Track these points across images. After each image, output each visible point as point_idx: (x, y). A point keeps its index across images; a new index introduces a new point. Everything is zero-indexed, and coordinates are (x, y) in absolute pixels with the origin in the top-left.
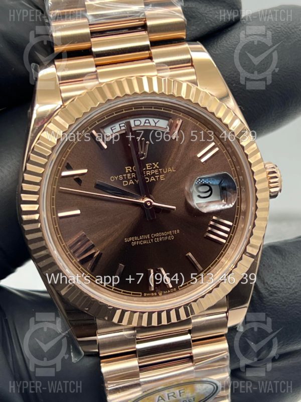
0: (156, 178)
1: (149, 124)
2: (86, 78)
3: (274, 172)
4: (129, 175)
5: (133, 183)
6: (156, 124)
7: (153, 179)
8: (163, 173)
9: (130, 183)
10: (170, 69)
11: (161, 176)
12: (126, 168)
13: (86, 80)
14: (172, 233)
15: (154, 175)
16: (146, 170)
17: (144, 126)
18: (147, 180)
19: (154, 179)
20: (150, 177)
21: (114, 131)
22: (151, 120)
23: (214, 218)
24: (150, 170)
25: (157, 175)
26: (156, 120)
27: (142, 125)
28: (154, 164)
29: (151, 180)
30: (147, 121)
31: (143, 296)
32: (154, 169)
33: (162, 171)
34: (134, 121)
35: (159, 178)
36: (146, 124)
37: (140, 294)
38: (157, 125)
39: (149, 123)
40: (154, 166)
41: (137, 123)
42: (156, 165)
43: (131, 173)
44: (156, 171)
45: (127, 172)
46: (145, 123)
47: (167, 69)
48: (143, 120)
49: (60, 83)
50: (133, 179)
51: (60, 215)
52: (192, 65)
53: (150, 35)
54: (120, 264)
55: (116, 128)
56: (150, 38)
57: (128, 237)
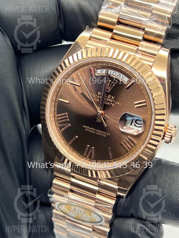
0: (110, 104)
1: (119, 77)
2: (101, 41)
4: (98, 96)
5: (99, 101)
6: (123, 78)
7: (108, 103)
8: (114, 103)
9: (97, 100)
10: (142, 54)
11: (113, 104)
12: (99, 92)
14: (106, 134)
15: (110, 102)
16: (107, 98)
18: (106, 103)
19: (109, 104)
20: (108, 102)
21: (102, 72)
22: (122, 75)
23: (129, 137)
24: (109, 99)
26: (124, 76)
27: (116, 76)
28: (112, 96)
29: (108, 104)
30: (119, 75)
32: (111, 99)
33: (115, 102)
34: (114, 72)
35: (112, 104)
36: (118, 76)
37: (79, 155)
40: (111, 97)
41: (114, 74)
42: (113, 98)
43: (100, 96)
44: (112, 100)
45: (98, 94)
46: (118, 75)
47: (140, 53)
48: (118, 73)
49: (90, 39)
50: (100, 99)
51: (60, 99)
52: (155, 58)
53: (145, 35)
54: (76, 136)
55: (104, 72)
56: (144, 36)
57: (85, 125)
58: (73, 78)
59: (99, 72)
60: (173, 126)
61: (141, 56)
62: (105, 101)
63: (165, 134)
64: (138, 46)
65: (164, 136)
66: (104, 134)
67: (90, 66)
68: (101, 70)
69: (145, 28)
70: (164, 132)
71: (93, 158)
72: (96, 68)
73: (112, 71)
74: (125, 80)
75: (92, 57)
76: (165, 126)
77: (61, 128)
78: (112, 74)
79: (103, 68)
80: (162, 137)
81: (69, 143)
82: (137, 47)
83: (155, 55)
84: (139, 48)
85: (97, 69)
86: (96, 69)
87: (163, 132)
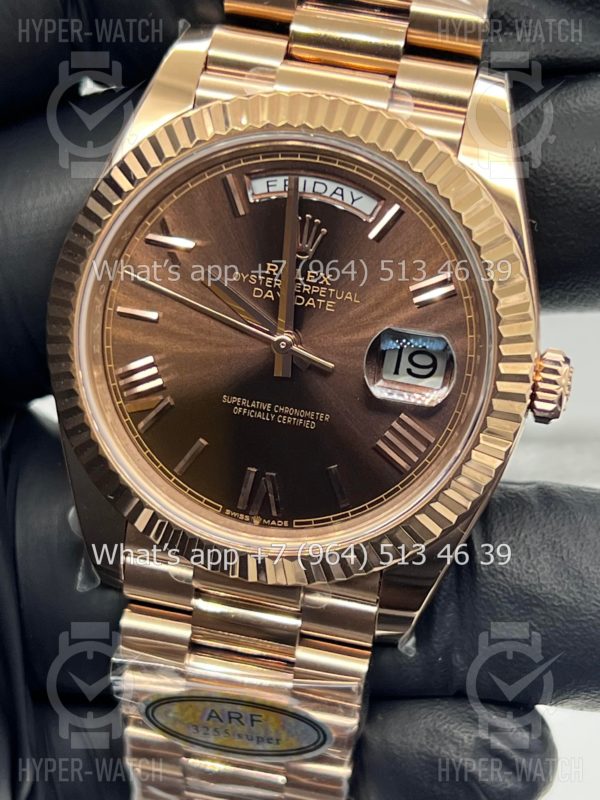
0: (317, 303)
1: (340, 198)
2: (250, 72)
3: (555, 372)
5: (272, 296)
6: (354, 201)
7: (310, 302)
8: (334, 299)
9: (267, 295)
10: (416, 105)
11: (330, 303)
13: (250, 77)
14: (315, 417)
15: (316, 296)
17: (330, 198)
18: (300, 300)
19: (313, 304)
20: (307, 296)
21: (271, 189)
22: (347, 191)
23: (404, 417)
25: (322, 298)
26: (357, 194)
27: (328, 194)
29: (308, 303)
30: (339, 191)
31: (223, 513)
33: (334, 293)
34: (315, 183)
35: (324, 304)
36: (334, 196)
37: (218, 508)
38: (354, 205)
39: (342, 195)
41: (320, 188)
46: (334, 192)
47: (408, 104)
48: (332, 186)
49: (205, 69)
50: (275, 290)
51: (120, 309)
52: (465, 113)
53: (411, 31)
54: (201, 440)
55: (278, 185)
56: (409, 36)
57: (231, 395)
58: (164, 220)
59: (261, 188)
60: (561, 359)
61: (415, 111)
62: (297, 294)
63: (535, 388)
64: (393, 76)
65: (533, 397)
66: (307, 418)
67: (225, 170)
68: (265, 180)
69: (409, 7)
70: (532, 382)
71: (274, 513)
72: (249, 175)
73: (310, 181)
74: (365, 205)
75: (229, 133)
76: (533, 359)
77: (137, 416)
78: (309, 189)
79: (271, 170)
80: (529, 401)
81: (176, 470)
82: (392, 81)
83: (463, 103)
84: (400, 82)
85: (252, 179)
86: (246, 179)
87: (528, 382)
